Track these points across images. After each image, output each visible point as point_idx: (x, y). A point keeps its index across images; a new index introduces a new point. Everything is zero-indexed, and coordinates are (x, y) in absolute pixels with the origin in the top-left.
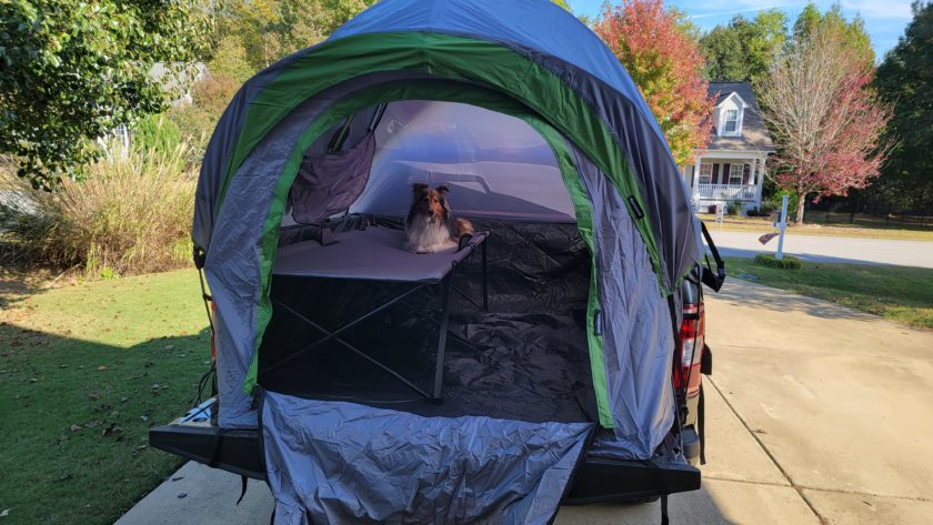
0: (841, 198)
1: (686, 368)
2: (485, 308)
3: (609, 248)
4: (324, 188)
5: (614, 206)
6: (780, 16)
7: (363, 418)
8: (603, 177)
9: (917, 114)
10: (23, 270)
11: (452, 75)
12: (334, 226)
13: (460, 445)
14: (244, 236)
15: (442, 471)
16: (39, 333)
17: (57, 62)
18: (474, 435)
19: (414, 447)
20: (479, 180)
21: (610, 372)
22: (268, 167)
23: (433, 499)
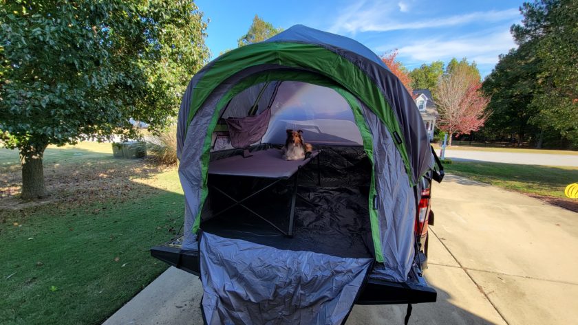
0: (468, 135)
1: (421, 223)
2: (319, 184)
3: (382, 160)
4: (246, 132)
5: (385, 136)
6: (441, 63)
7: (249, 249)
8: (379, 121)
9: (500, 101)
10: (157, 165)
11: (293, 65)
12: (251, 149)
13: (298, 268)
14: (194, 155)
15: (288, 281)
16: (156, 189)
17: (153, 86)
18: (305, 262)
19: (273, 267)
20: (316, 128)
21: (382, 230)
22: (204, 120)
23: (283, 295)
